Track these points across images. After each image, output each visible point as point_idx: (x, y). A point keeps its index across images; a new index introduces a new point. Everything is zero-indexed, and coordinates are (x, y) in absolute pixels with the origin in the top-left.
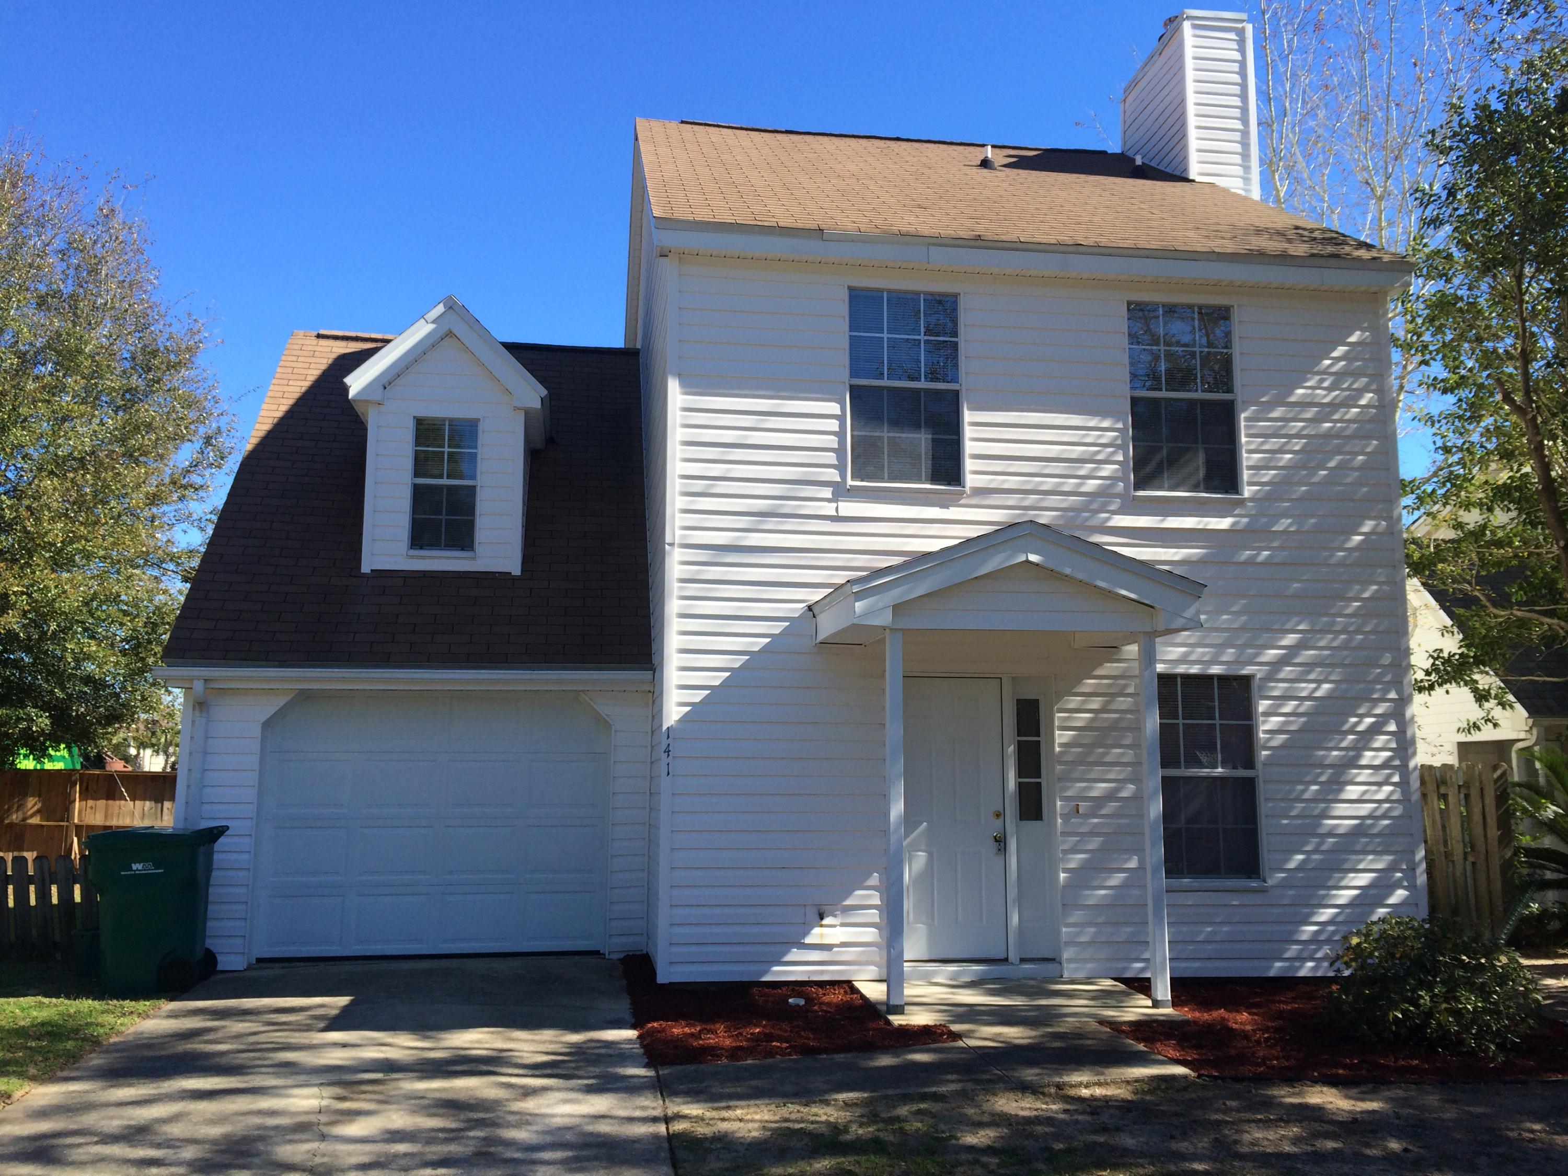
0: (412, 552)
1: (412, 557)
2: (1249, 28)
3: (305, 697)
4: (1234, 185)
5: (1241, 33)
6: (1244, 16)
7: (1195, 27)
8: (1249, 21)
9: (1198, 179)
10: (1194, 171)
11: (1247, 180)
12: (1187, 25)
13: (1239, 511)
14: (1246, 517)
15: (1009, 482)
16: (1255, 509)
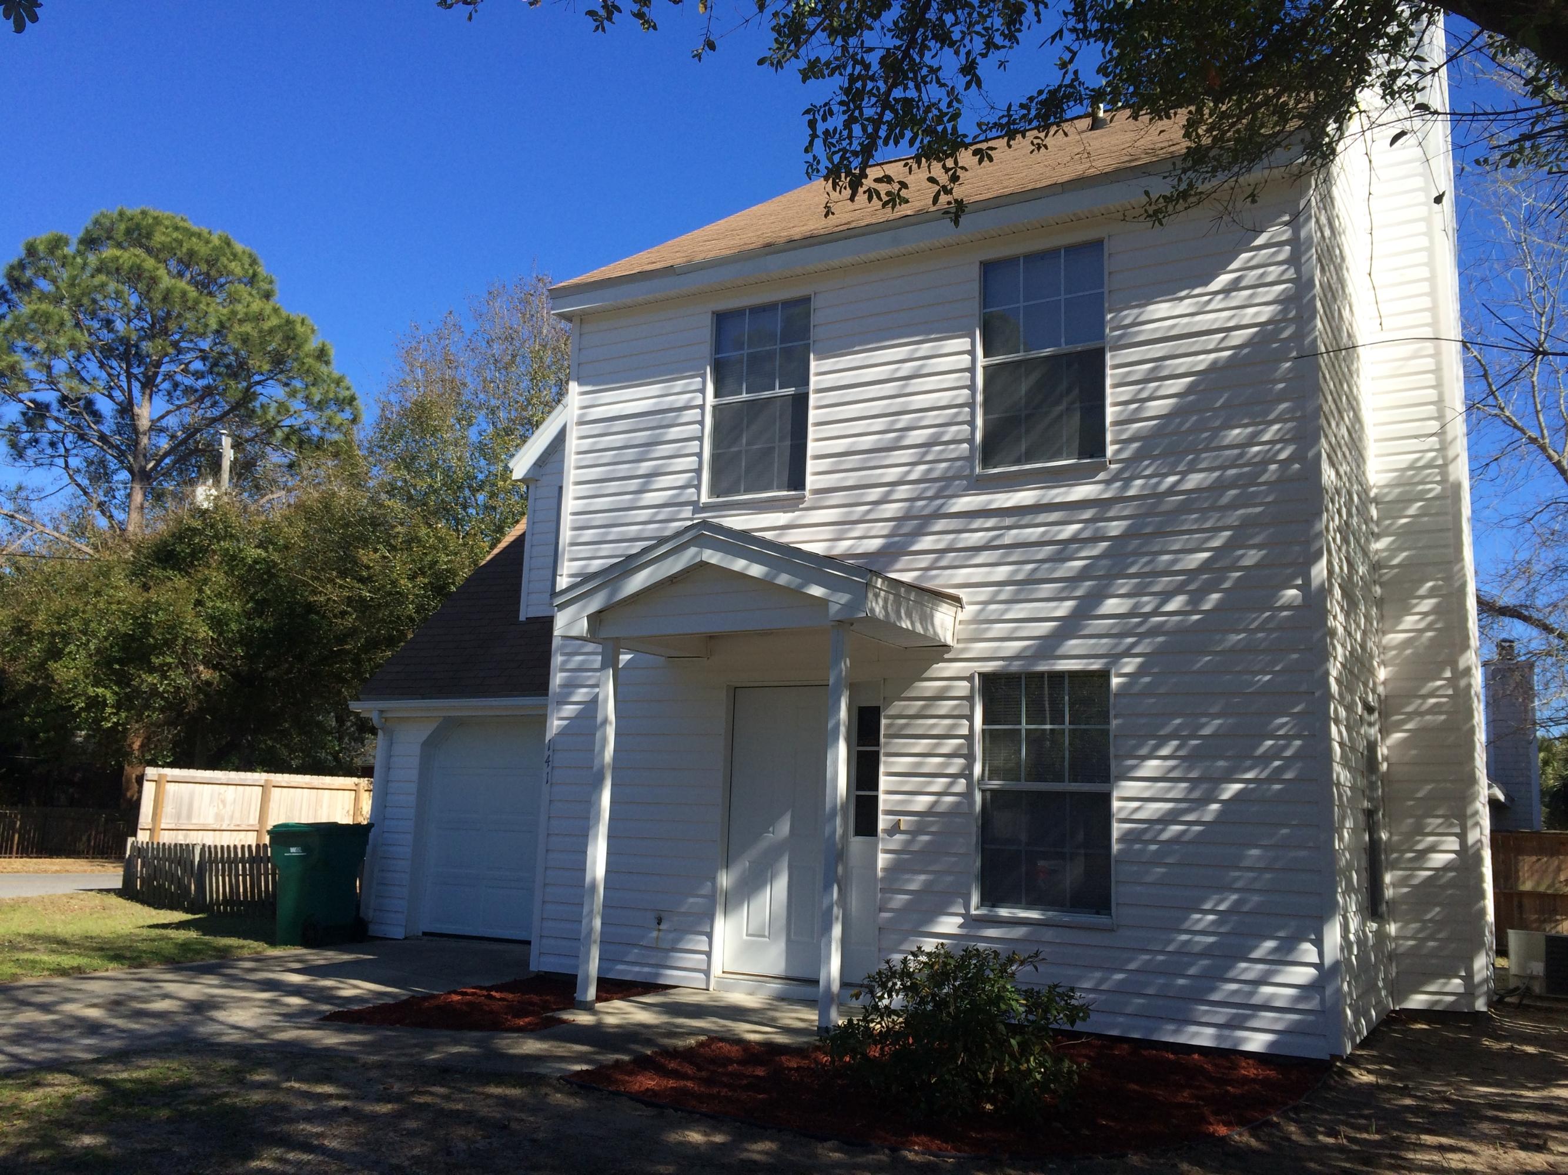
13: (1101, 476)
14: (1108, 482)
15: (852, 479)
16: (1121, 471)
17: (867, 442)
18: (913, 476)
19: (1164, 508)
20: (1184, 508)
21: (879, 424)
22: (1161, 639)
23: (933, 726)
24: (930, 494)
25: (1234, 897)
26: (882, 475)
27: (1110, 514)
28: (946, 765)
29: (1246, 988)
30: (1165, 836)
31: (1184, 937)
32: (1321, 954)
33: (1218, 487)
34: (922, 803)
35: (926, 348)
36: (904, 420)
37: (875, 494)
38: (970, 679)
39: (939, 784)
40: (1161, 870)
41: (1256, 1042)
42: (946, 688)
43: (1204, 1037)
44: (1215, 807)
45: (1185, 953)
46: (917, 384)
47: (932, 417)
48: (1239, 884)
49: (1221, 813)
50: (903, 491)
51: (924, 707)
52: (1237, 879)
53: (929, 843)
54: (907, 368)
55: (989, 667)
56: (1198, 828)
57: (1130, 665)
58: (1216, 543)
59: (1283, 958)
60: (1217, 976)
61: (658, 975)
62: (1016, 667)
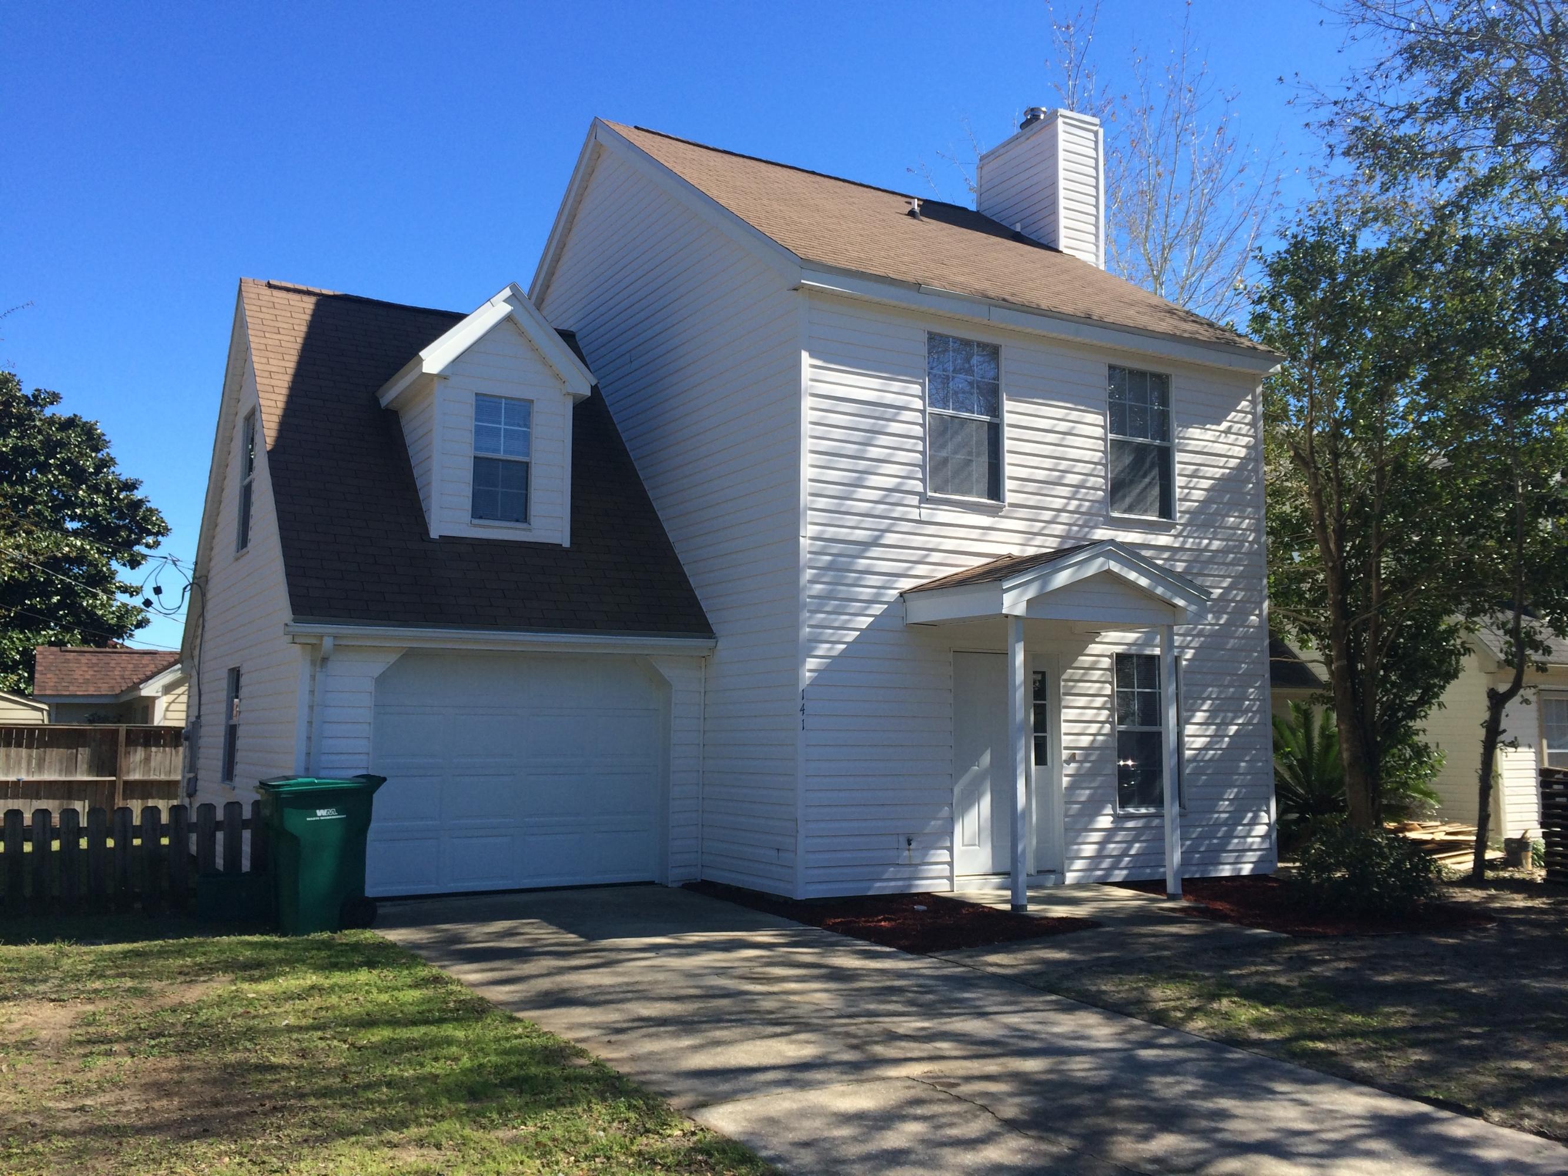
0: (476, 521)
1: (475, 526)
2: (1101, 131)
3: (409, 655)
4: (1089, 258)
5: (1096, 133)
6: (1096, 121)
7: (1065, 123)
8: (1101, 126)
9: (1065, 251)
10: (1063, 244)
11: (1097, 256)
12: (1060, 120)
13: (1173, 532)
14: (1176, 536)
15: (1033, 500)
16: (1182, 531)
17: (1041, 475)
18: (1071, 508)
19: (1202, 559)
20: (1211, 561)
21: (1048, 463)
22: (1202, 639)
23: (1090, 688)
24: (1080, 522)
25: (1236, 790)
26: (1051, 502)
27: (1177, 557)
28: (1097, 715)
29: (1242, 840)
30: (1207, 757)
31: (1216, 816)
32: (1269, 818)
33: (1224, 551)
34: (1085, 741)
35: (1074, 415)
36: (1064, 465)
37: (1047, 515)
38: (1110, 656)
39: (1094, 728)
40: (1204, 777)
41: (1246, 869)
42: (1096, 662)
43: (1226, 871)
44: (1227, 739)
45: (1218, 825)
46: (1070, 440)
47: (1080, 467)
48: (1238, 783)
49: (1230, 743)
50: (1064, 517)
51: (1084, 674)
52: (1237, 780)
53: (1090, 768)
54: (1063, 426)
55: (1119, 649)
56: (1219, 752)
57: (1189, 654)
58: (1225, 585)
59: (1254, 822)
60: (1229, 836)
61: (910, 886)
62: (1134, 650)
